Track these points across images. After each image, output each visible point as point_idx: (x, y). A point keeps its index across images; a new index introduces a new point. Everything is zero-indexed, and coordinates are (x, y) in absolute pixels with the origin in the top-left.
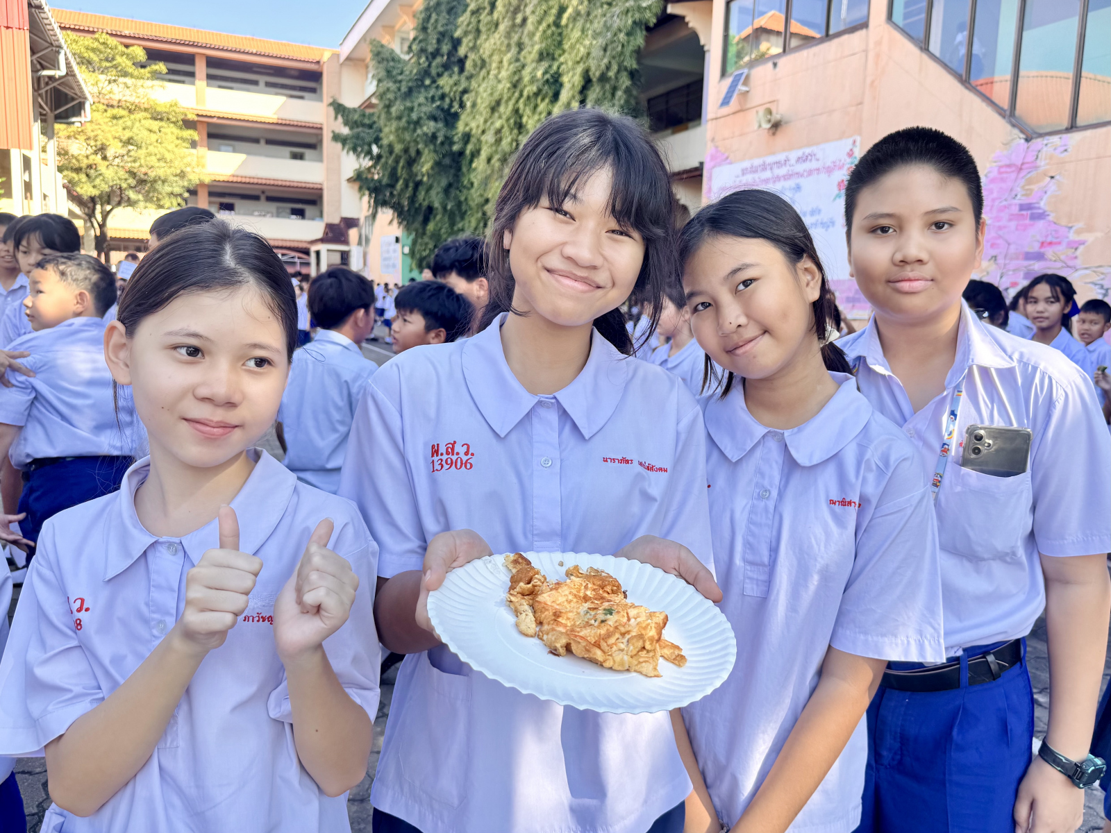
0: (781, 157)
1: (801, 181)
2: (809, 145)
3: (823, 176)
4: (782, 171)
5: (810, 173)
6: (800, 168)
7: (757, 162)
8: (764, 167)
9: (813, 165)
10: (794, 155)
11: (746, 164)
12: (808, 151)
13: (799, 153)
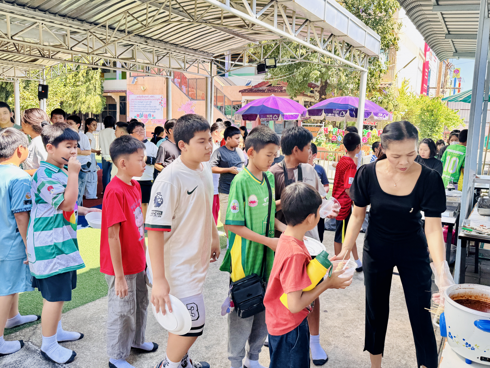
0: (147, 95)
1: (152, 101)
2: (153, 94)
3: (156, 101)
4: (147, 98)
5: (153, 99)
6: (151, 98)
7: (141, 95)
8: (143, 97)
9: (154, 98)
10: (150, 96)
11: (138, 95)
12: (152, 95)
13: (151, 95)
